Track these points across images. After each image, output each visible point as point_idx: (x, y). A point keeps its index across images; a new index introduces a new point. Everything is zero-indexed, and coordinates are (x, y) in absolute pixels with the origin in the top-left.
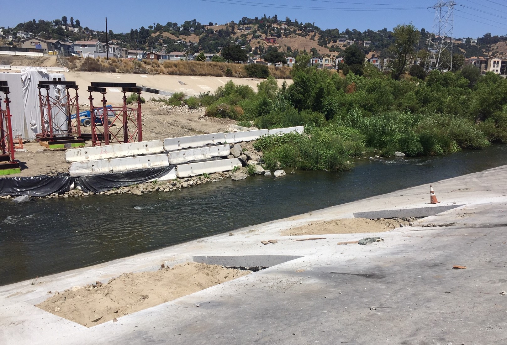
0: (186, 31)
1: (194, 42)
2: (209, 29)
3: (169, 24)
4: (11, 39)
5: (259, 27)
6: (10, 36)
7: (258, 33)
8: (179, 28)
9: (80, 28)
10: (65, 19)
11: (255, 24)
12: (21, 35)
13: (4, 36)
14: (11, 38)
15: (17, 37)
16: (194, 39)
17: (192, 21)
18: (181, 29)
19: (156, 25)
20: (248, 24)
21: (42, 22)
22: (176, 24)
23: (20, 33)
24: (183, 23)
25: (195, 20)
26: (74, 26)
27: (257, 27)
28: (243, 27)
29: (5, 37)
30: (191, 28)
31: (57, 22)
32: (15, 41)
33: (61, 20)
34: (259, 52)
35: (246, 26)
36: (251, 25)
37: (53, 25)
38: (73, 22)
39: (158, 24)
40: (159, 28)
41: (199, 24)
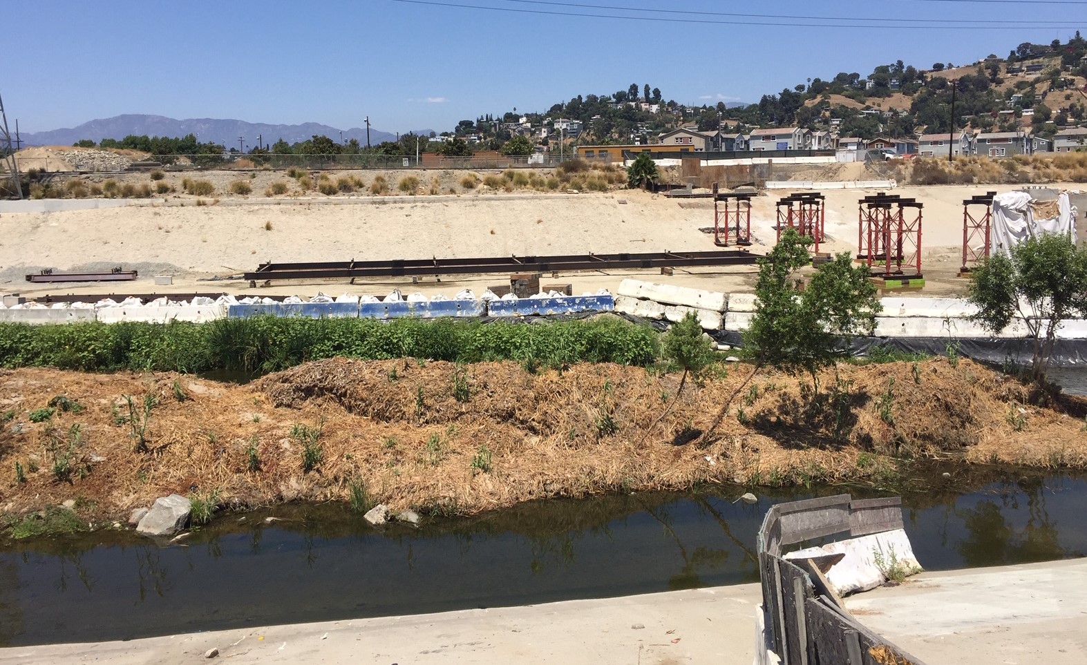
0: (880, 88)
1: (899, 110)
2: (936, 79)
3: (841, 78)
4: (544, 135)
5: (1064, 63)
6: (543, 130)
7: (1065, 76)
8: (863, 83)
9: (662, 104)
10: (634, 88)
11: (1051, 56)
12: (560, 125)
13: (533, 129)
14: (545, 132)
15: (555, 130)
16: (901, 103)
17: (893, 65)
18: (869, 85)
19: (812, 81)
20: (1033, 57)
21: (592, 99)
22: (856, 76)
23: (559, 122)
24: (872, 72)
25: (900, 63)
26: (649, 101)
27: (1060, 61)
28: (1021, 66)
29: (534, 132)
30: (891, 80)
31: (620, 97)
32: (551, 138)
33: (627, 92)
34: (1070, 120)
35: (1028, 63)
36: (1041, 59)
37: (612, 103)
38: (649, 94)
39: (817, 81)
40: (818, 87)
41: (911, 70)
